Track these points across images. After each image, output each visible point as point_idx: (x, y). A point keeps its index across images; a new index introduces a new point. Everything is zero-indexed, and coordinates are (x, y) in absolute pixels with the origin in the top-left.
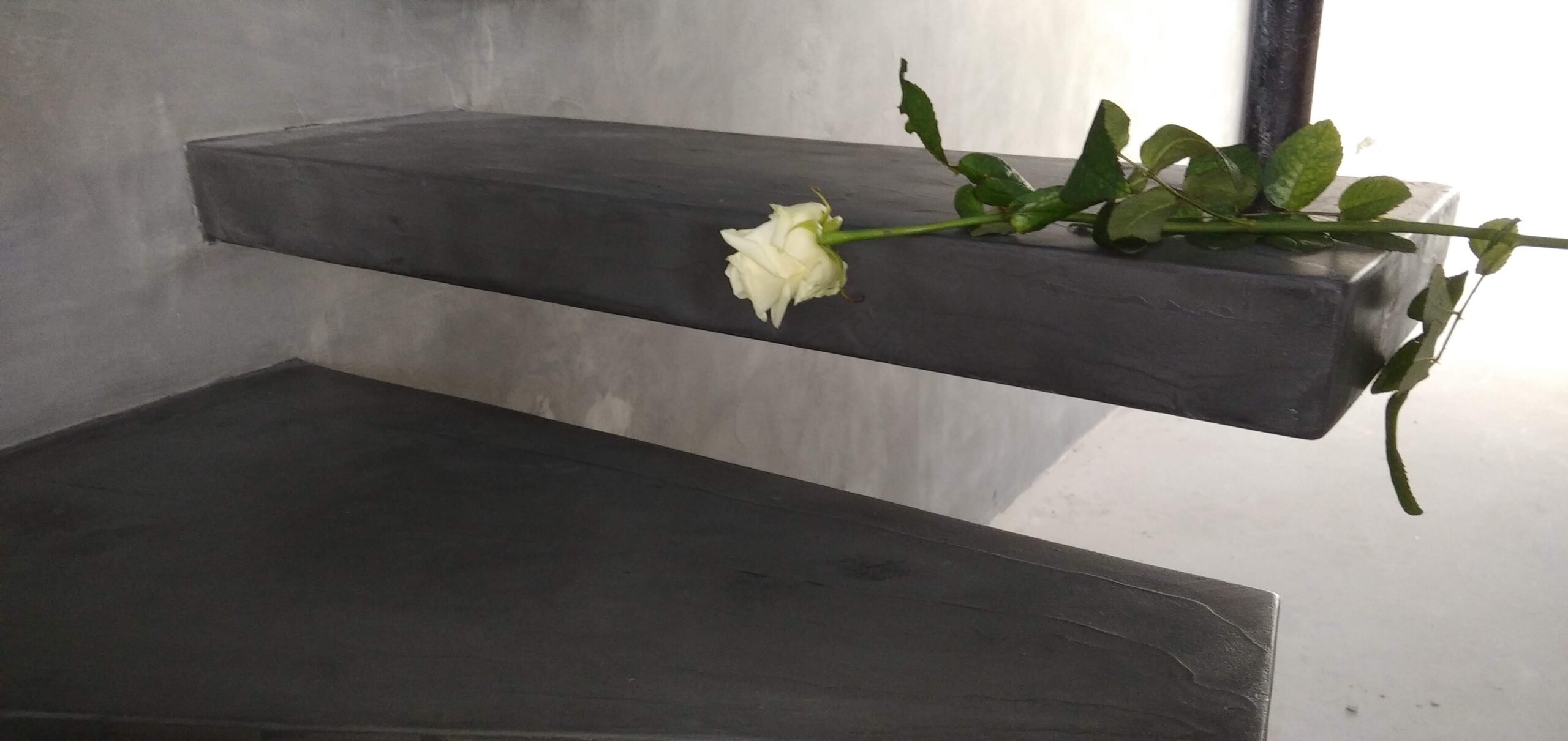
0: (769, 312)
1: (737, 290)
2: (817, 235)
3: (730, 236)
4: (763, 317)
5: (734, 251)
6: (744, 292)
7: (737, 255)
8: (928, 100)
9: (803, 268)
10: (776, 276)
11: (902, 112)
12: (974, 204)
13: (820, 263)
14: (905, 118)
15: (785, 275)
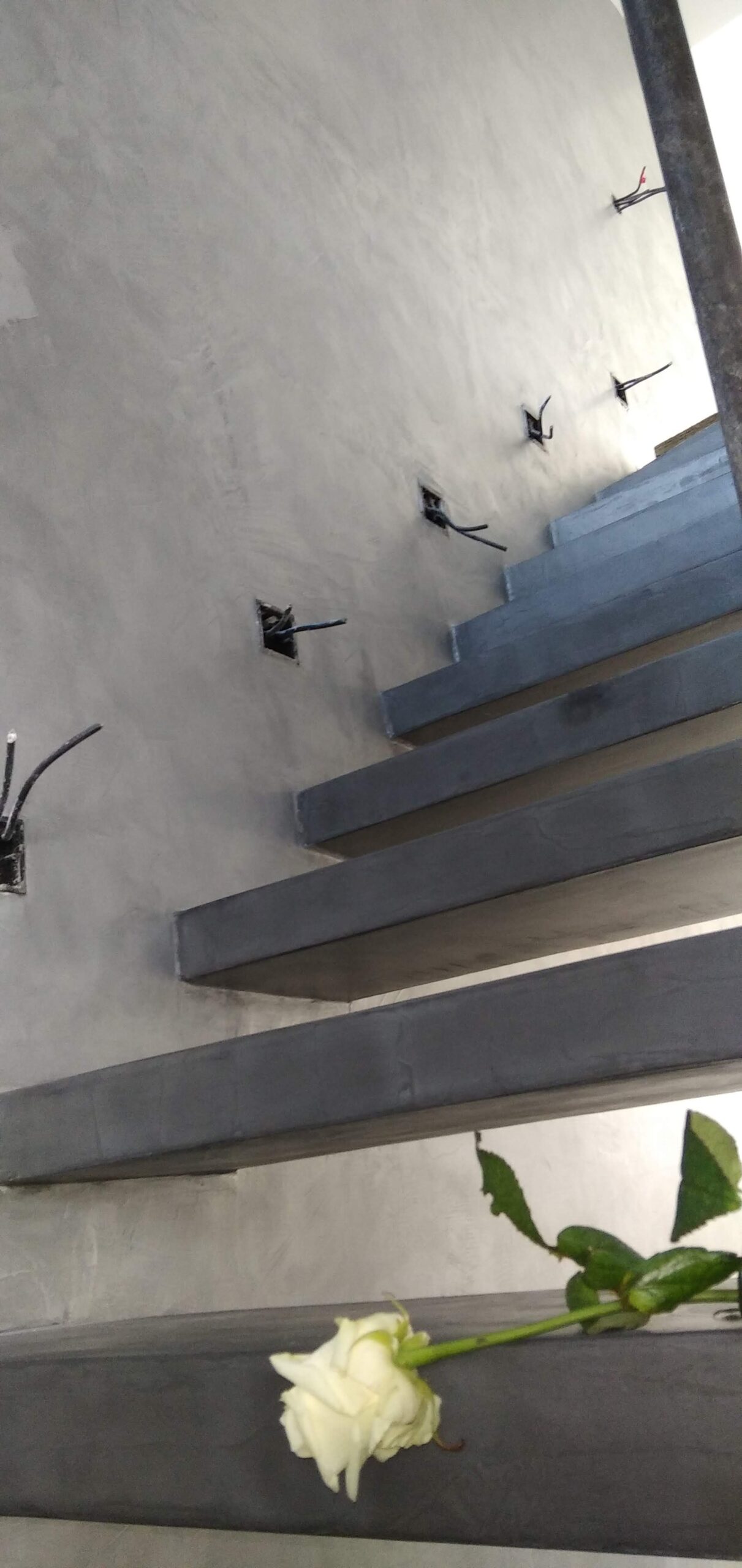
0: (342, 1475)
1: (295, 1444)
2: (391, 1350)
3: (282, 1363)
4: (332, 1482)
5: (288, 1384)
6: (306, 1446)
7: (293, 1391)
8: (509, 1168)
9: (375, 1399)
10: (341, 1413)
11: (485, 1193)
12: (587, 1293)
13: (396, 1388)
14: (490, 1198)
15: (352, 1409)
